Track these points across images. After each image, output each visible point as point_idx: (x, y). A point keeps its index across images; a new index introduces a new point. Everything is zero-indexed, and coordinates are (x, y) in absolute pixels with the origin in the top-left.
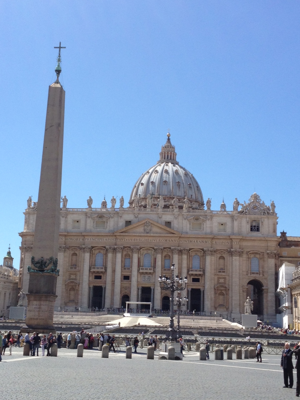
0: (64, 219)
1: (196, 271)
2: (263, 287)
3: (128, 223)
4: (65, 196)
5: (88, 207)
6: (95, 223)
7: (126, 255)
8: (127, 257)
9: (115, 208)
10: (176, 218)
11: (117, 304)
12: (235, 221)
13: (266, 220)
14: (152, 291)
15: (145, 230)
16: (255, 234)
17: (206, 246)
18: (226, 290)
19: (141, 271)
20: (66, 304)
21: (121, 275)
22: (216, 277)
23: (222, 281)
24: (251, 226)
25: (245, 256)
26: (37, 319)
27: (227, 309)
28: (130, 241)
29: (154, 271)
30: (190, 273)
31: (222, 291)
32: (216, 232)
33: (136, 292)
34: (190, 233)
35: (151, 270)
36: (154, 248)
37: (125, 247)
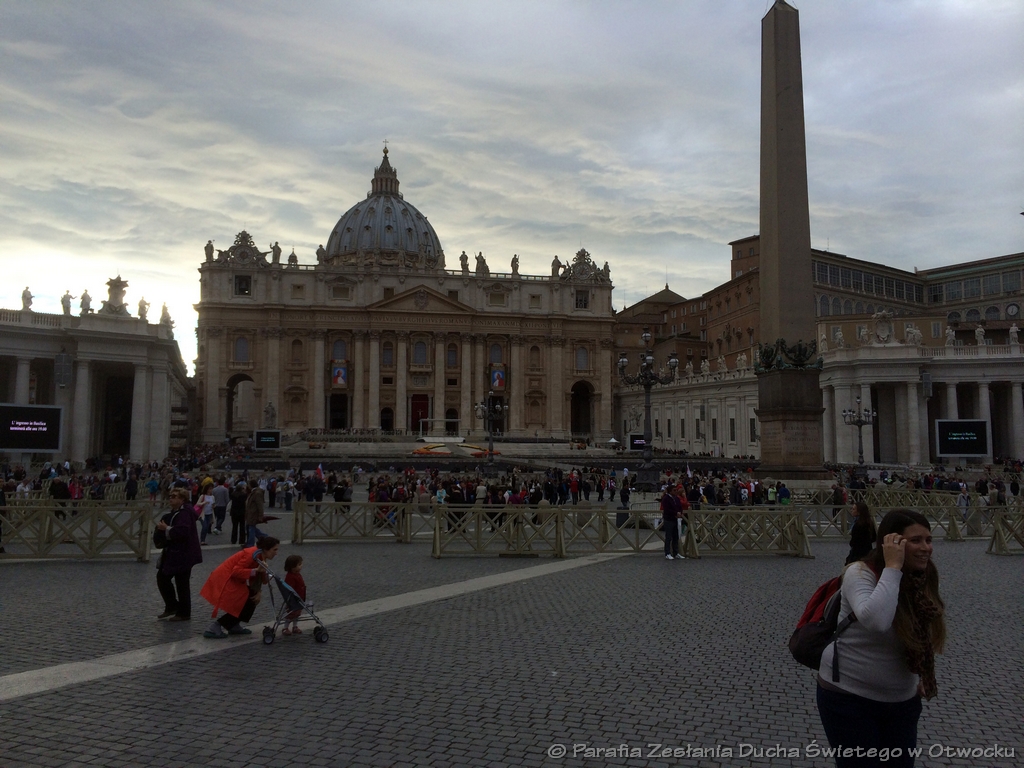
0: (277, 282)
2: (593, 390)
3: (388, 291)
4: (277, 243)
5: (317, 263)
6: (332, 290)
7: (385, 345)
8: (388, 349)
10: (466, 286)
11: (375, 422)
12: (554, 293)
13: (598, 292)
14: (430, 400)
15: (416, 304)
16: (582, 313)
17: (514, 330)
18: (541, 398)
19: (413, 369)
20: (287, 424)
21: (381, 376)
22: (527, 378)
23: (535, 384)
24: (577, 300)
25: (568, 346)
27: (544, 426)
28: (394, 321)
29: (432, 369)
31: (536, 399)
32: (526, 309)
33: (405, 403)
34: (487, 309)
35: (427, 367)
36: (432, 333)
37: (384, 331)
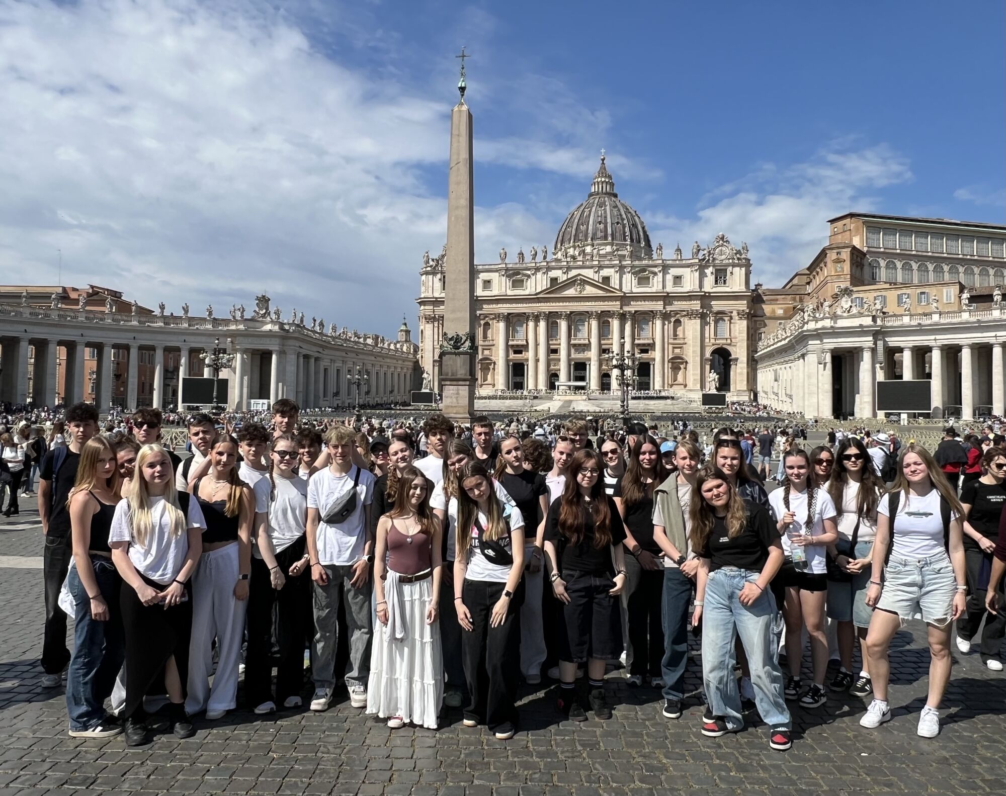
1: (644, 339)
2: (730, 355)
3: (554, 280)
6: (511, 282)
7: (550, 323)
8: (554, 325)
9: (536, 261)
10: (616, 272)
11: (542, 385)
12: (694, 272)
13: (736, 270)
14: (588, 366)
15: (576, 289)
16: (721, 289)
17: (658, 306)
18: (682, 363)
19: (572, 342)
21: (547, 348)
22: (671, 347)
23: (677, 351)
24: (716, 278)
25: (708, 318)
26: (456, 407)
27: (685, 386)
28: (557, 304)
29: (589, 341)
30: (637, 342)
31: (677, 363)
32: (670, 288)
33: (566, 369)
34: (635, 290)
35: (584, 339)
36: (587, 312)
37: (550, 313)
